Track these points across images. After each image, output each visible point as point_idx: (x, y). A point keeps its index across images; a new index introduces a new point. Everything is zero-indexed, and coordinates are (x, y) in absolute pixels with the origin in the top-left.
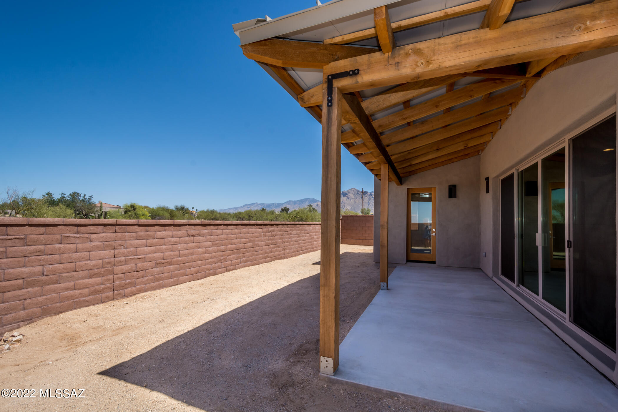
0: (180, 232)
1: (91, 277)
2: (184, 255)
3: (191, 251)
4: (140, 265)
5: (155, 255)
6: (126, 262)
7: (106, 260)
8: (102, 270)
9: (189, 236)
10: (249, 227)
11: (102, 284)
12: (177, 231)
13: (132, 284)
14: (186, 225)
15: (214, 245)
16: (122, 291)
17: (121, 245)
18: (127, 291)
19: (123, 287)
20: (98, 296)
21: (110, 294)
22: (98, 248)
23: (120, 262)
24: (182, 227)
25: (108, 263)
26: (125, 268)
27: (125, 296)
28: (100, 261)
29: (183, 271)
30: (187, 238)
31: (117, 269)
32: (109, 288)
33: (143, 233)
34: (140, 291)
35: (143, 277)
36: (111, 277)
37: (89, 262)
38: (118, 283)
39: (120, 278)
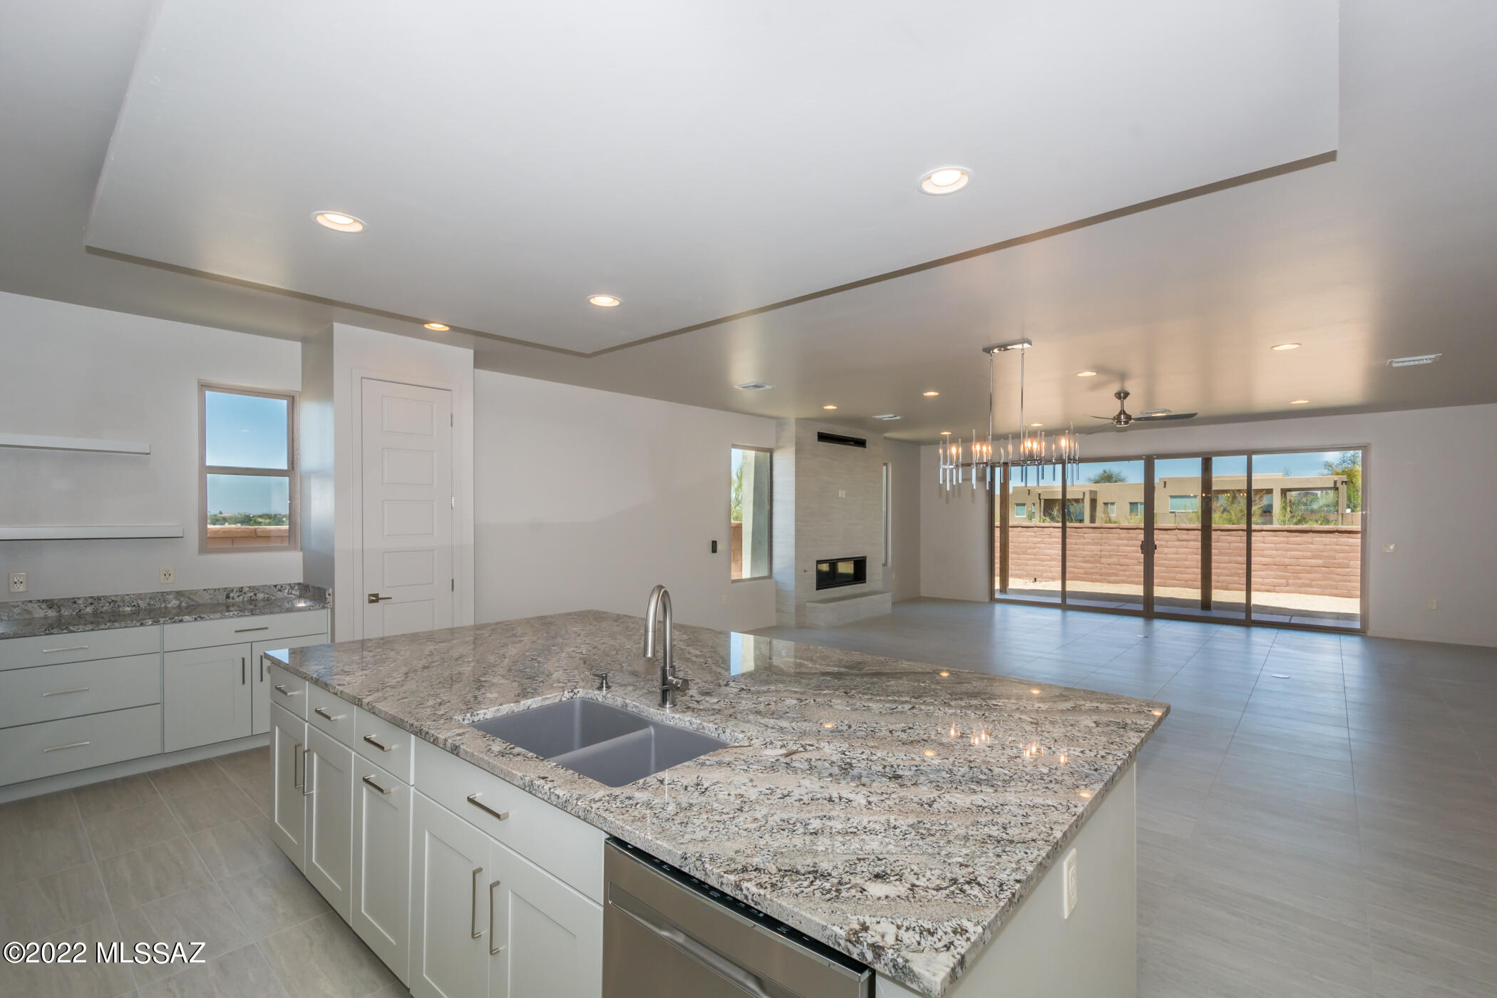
1: (1085, 562)
2: (1170, 559)
3: (1184, 556)
4: (1123, 561)
6: (1110, 556)
7: (1095, 553)
8: (1092, 559)
10: (1311, 534)
11: (1092, 568)
13: (1116, 575)
14: (1175, 529)
16: (1107, 578)
17: (1105, 543)
18: (1112, 578)
20: (1090, 576)
21: (1098, 577)
22: (1088, 544)
23: (1105, 555)
24: (1169, 532)
26: (1110, 560)
27: (1109, 582)
28: (1090, 553)
29: (1172, 575)
30: (1177, 543)
31: (1103, 560)
32: (1097, 573)
34: (1123, 582)
35: (1126, 571)
36: (1098, 565)
38: (1104, 570)
39: (1105, 568)
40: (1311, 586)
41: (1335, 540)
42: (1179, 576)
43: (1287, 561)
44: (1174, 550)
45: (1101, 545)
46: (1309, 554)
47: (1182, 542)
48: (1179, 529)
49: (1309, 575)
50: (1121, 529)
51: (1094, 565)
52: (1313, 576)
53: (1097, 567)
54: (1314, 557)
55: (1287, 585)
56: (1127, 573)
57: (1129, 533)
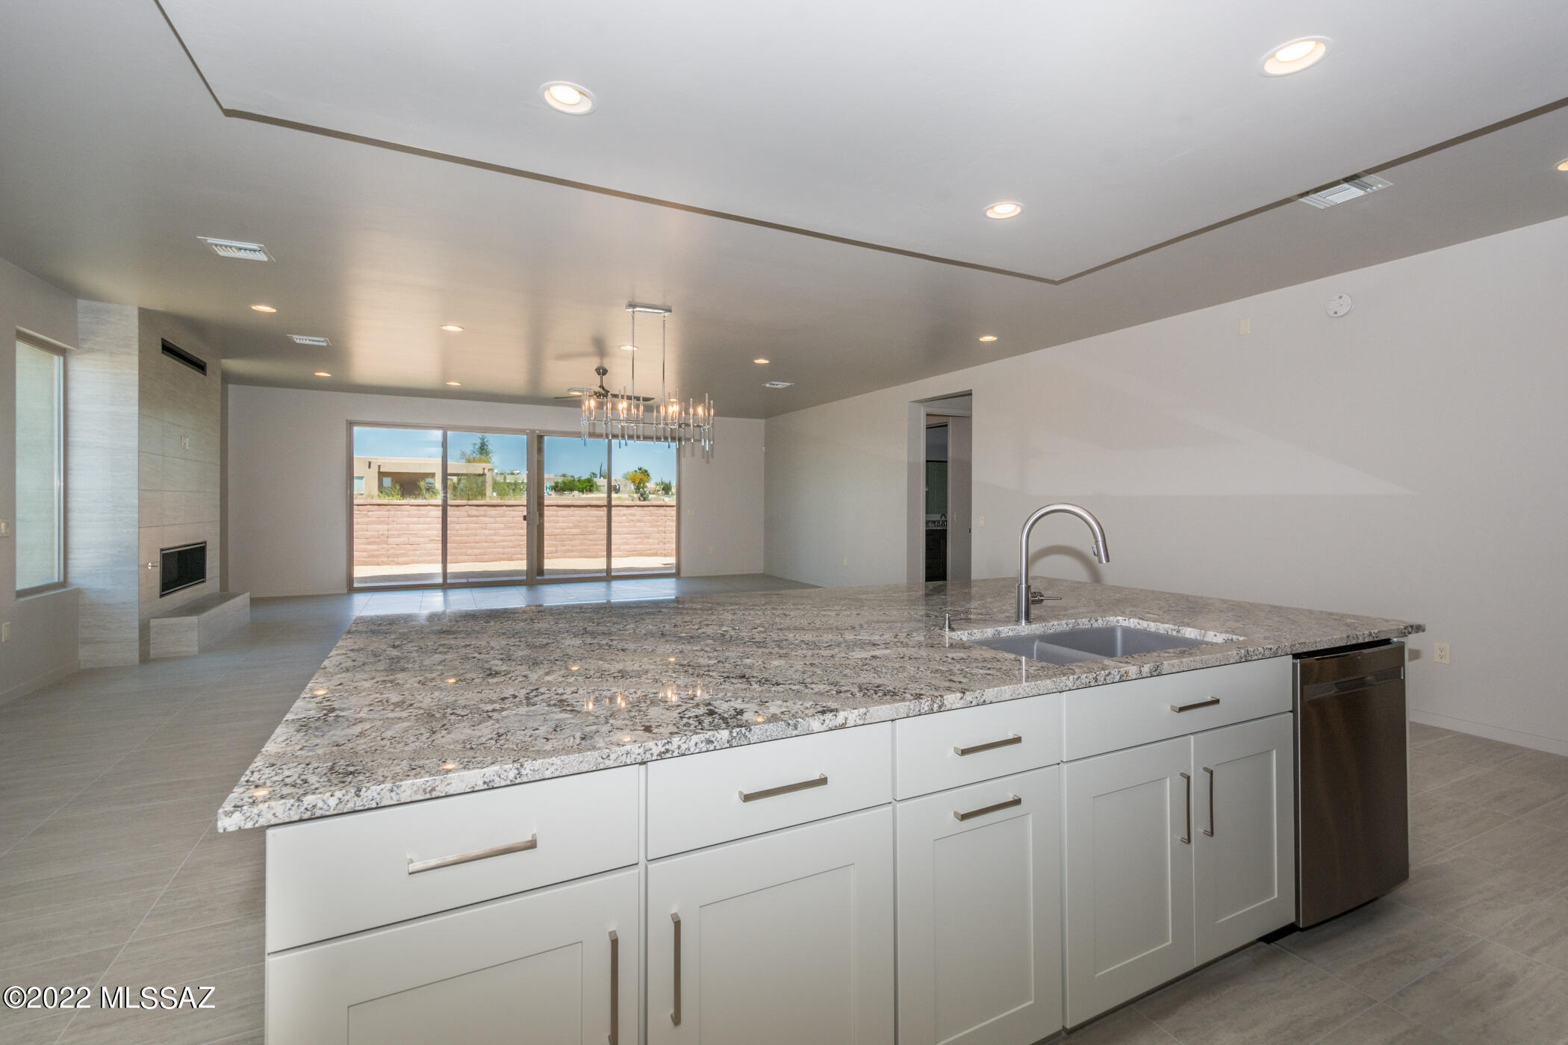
0: (458, 512)
1: (369, 544)
2: (461, 535)
3: (474, 532)
4: (413, 540)
5: (428, 532)
6: (399, 536)
7: (381, 533)
8: (377, 540)
9: (470, 516)
10: (572, 508)
11: (378, 550)
12: (454, 511)
13: (405, 555)
15: (507, 528)
16: (395, 559)
17: (393, 521)
18: (401, 560)
19: (396, 556)
20: (375, 559)
21: (385, 559)
22: (374, 523)
23: (393, 535)
24: (460, 508)
25: (383, 535)
26: (399, 540)
27: (398, 564)
28: (376, 533)
29: (464, 551)
31: (391, 540)
32: (385, 555)
33: (415, 512)
34: (413, 562)
35: (416, 550)
36: (386, 546)
37: (366, 533)
38: (391, 552)
39: (392, 548)
40: (572, 551)
41: (587, 512)
42: (469, 551)
43: (557, 531)
44: (465, 526)
45: (388, 524)
46: (571, 525)
47: (472, 518)
48: (469, 505)
49: (570, 542)
50: (411, 505)
51: (381, 546)
52: (574, 542)
53: (384, 548)
54: (574, 527)
55: (557, 552)
56: (418, 552)
57: (419, 510)
